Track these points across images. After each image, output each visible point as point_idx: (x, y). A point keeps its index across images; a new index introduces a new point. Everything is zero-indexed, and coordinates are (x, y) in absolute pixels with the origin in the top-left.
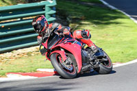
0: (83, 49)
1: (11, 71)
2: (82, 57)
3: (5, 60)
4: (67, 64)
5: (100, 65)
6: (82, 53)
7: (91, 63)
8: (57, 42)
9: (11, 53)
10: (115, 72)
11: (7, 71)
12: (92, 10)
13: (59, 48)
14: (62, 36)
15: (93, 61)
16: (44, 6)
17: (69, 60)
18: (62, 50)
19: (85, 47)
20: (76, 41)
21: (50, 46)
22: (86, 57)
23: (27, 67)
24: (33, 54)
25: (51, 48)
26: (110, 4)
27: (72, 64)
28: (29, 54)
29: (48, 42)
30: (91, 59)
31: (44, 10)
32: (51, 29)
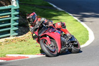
4: (51, 47)
5: (72, 47)
6: (61, 39)
7: (67, 46)
15: (68, 44)
16: (10, 9)
18: (48, 37)
20: (57, 31)
24: (3, 44)
25: (40, 35)
26: (58, 7)
27: (54, 47)
31: (10, 12)
32: (40, 22)
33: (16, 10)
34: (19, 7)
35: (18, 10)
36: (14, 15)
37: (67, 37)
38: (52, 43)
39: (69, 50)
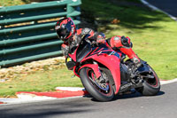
0: (122, 62)
1: (22, 89)
2: (121, 73)
3: (15, 75)
4: (101, 82)
5: (144, 84)
6: (121, 67)
7: (133, 81)
8: (88, 53)
9: (22, 66)
10: (163, 93)
11: (17, 90)
12: (127, 11)
13: (91, 61)
14: (95, 45)
15: (136, 78)
17: (105, 77)
18: (95, 63)
19: (125, 60)
20: (113, 52)
21: (79, 57)
22: (126, 74)
23: (43, 84)
24: (50, 68)
25: (80, 60)
27: (108, 82)
28: (46, 68)
29: (77, 53)
30: (133, 76)
32: (80, 36)
33: (75, 8)
34: (80, 3)
35: (79, 8)
36: (73, 17)
37: (134, 64)
38: (104, 75)
39: (137, 89)
